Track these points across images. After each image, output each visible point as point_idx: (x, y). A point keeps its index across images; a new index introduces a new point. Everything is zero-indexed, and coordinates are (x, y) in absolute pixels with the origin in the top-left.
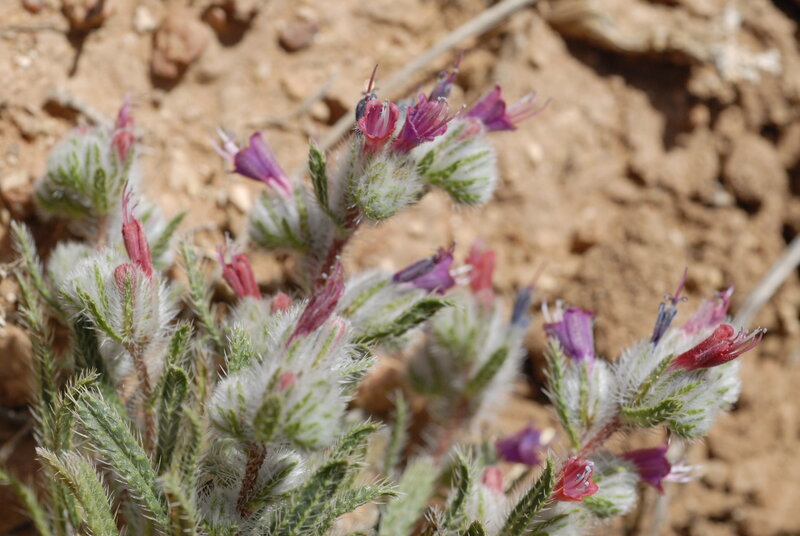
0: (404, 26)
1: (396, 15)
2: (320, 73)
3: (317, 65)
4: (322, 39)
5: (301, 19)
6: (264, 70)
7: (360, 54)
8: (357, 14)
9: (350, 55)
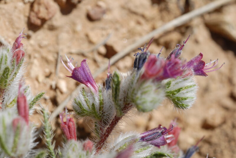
0: (143, 16)
1: (140, 11)
2: (104, 32)
3: (103, 29)
4: (107, 17)
5: (98, 6)
6: (79, 28)
7: (122, 26)
8: (123, 8)
9: (118, 26)
